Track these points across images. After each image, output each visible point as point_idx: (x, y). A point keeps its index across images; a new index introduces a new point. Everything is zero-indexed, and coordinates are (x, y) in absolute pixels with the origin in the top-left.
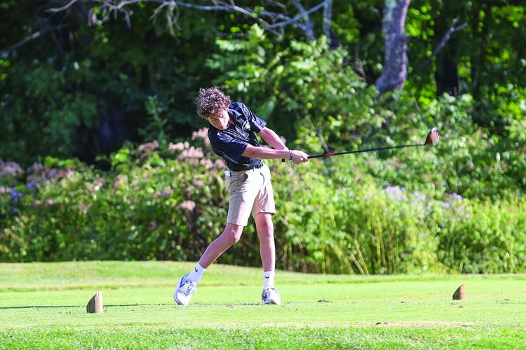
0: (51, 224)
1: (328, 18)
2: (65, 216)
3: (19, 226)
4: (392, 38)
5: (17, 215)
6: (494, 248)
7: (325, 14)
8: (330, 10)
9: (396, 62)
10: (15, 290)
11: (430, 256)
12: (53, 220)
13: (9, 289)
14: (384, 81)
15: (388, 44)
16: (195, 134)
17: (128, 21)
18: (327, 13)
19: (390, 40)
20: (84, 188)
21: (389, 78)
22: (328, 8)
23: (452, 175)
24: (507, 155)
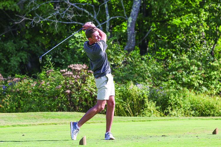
0: (18, 98)
1: (108, 26)
2: (23, 95)
3: (7, 99)
4: (131, 33)
5: (6, 94)
6: (176, 106)
7: (107, 25)
8: (109, 23)
9: (132, 41)
10: (20, 126)
11: (153, 108)
12: (19, 96)
13: (18, 125)
14: (127, 47)
15: (129, 35)
16: (69, 66)
17: (42, 27)
18: (108, 24)
19: (129, 33)
20: (30, 85)
21: (129, 46)
22: (108, 23)
23: (155, 80)
24: (174, 73)
